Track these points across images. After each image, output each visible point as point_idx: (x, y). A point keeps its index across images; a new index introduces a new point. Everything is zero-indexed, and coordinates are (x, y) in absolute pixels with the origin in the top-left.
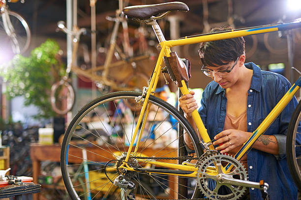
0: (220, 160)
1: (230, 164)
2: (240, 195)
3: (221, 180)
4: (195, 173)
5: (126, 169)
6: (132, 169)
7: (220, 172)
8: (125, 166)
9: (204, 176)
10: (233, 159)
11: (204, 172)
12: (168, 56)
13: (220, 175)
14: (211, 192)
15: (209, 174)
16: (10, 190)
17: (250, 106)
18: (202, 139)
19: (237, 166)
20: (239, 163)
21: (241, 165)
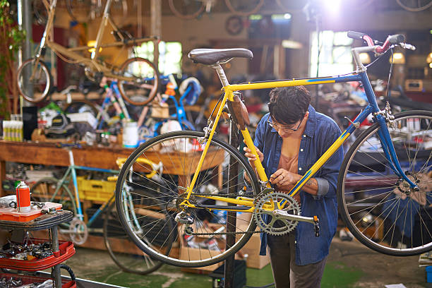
0: (277, 197)
1: (284, 201)
2: (293, 228)
3: (277, 216)
4: (253, 208)
5: (188, 206)
6: (193, 206)
7: (276, 207)
8: (186, 203)
9: (261, 211)
10: (289, 197)
11: (261, 208)
12: (232, 100)
13: (276, 211)
14: (266, 225)
15: (266, 210)
16: (48, 220)
17: (302, 150)
18: (260, 179)
19: (292, 202)
20: (293, 200)
21: (295, 202)
